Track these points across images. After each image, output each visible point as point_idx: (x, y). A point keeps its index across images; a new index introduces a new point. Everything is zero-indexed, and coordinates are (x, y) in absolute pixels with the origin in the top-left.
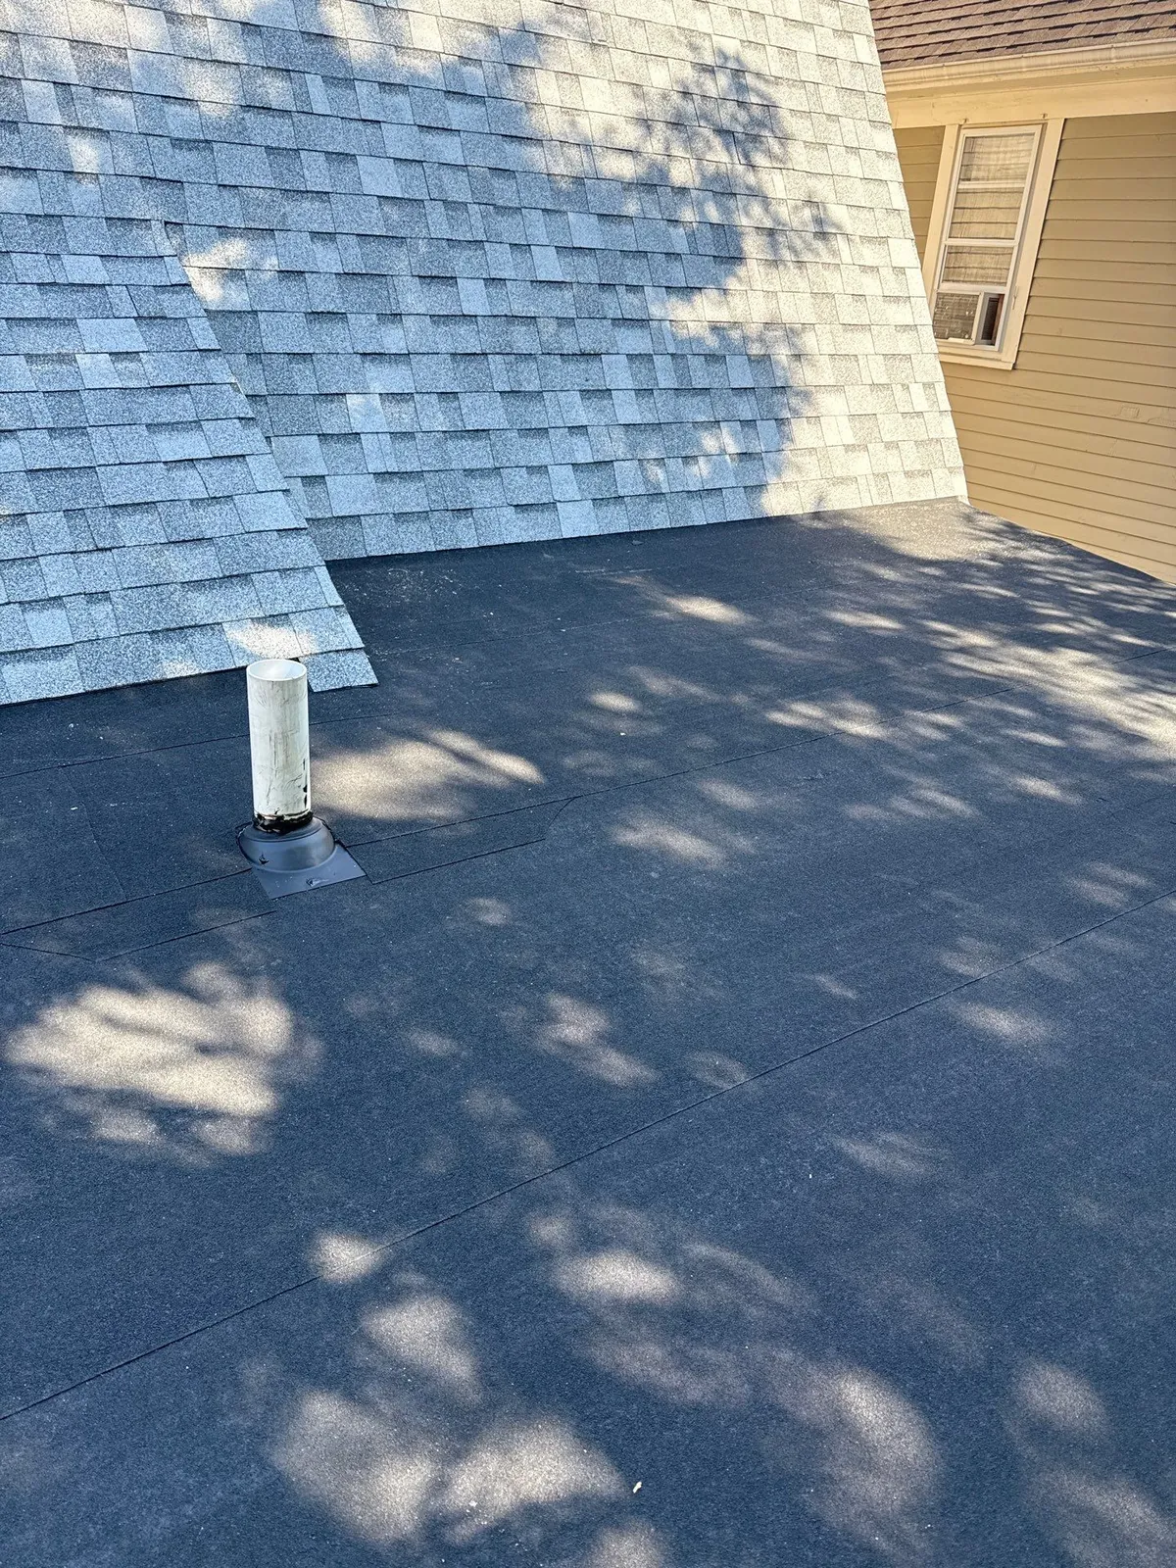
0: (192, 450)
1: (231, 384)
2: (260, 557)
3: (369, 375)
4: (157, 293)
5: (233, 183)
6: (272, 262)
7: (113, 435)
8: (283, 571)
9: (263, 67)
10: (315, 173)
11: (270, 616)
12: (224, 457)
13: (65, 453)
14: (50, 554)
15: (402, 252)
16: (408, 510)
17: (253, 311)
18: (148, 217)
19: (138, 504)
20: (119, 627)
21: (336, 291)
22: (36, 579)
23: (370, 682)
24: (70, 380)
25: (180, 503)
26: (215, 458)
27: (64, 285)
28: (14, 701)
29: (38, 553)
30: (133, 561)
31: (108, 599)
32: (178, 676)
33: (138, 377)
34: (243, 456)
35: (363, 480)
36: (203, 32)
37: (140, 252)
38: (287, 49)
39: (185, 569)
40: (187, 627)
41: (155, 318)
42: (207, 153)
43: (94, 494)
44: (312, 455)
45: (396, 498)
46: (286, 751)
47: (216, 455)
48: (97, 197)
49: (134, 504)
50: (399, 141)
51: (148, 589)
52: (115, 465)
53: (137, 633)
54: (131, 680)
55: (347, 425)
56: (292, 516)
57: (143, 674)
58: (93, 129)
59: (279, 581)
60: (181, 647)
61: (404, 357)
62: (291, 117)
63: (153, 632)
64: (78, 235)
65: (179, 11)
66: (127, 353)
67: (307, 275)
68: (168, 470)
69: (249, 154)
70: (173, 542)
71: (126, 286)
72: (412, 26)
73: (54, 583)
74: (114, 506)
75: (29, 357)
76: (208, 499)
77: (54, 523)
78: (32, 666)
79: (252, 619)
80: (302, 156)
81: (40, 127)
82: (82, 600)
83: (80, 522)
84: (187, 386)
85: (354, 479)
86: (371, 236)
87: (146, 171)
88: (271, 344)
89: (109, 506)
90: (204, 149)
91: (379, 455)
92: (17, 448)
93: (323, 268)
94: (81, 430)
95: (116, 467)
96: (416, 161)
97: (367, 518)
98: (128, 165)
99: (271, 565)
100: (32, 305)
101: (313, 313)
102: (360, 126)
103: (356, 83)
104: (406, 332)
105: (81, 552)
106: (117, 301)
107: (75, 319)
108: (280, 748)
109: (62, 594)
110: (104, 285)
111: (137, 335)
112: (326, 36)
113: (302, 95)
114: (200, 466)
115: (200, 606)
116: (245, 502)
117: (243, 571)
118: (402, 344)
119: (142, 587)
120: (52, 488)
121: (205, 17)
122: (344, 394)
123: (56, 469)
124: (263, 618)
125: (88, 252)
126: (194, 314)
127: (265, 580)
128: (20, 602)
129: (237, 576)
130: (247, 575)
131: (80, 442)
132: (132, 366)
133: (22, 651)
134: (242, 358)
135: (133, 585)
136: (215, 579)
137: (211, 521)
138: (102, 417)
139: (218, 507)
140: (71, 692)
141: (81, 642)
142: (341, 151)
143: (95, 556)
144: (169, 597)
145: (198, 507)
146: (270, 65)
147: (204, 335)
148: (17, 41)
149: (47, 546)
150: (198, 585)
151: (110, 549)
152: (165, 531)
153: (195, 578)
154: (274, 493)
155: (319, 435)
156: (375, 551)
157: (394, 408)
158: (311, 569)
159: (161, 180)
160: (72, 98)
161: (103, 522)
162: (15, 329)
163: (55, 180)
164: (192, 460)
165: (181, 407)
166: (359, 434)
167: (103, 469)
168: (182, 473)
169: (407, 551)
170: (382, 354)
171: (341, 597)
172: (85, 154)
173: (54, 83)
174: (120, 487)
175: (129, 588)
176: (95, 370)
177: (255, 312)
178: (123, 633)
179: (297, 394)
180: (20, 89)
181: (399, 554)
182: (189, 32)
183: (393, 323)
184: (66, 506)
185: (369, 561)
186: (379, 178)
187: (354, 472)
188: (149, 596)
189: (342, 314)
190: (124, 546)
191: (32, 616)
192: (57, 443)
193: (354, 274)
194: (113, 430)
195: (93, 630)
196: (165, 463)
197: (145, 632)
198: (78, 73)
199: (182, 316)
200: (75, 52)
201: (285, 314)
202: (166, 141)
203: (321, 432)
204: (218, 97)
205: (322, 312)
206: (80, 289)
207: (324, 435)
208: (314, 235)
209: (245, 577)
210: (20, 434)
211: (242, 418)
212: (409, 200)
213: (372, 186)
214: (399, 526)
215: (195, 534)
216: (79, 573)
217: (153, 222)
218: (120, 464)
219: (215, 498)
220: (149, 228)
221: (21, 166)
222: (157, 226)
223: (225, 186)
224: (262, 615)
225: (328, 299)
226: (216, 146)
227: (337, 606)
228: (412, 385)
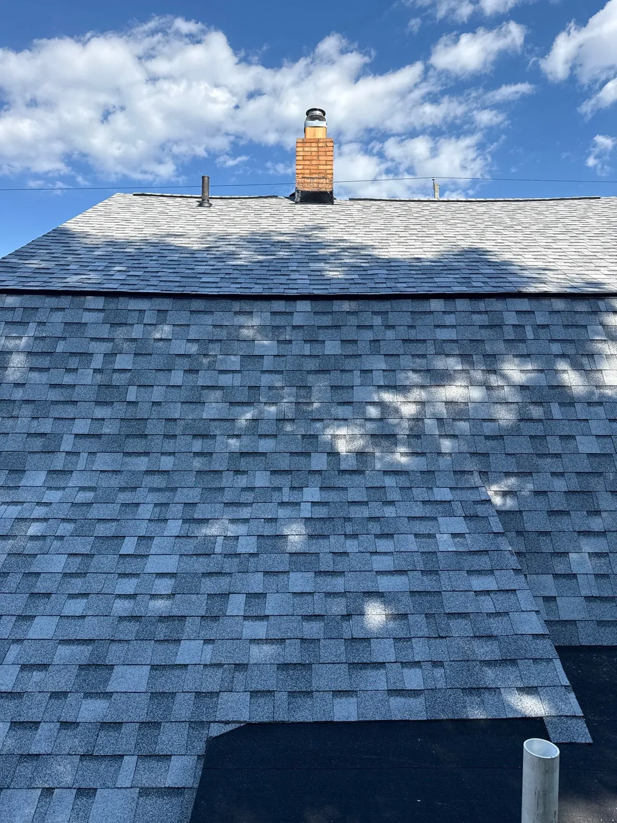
0: (489, 585)
1: (509, 551)
2: (522, 650)
3: (582, 543)
4: (475, 504)
5: (513, 452)
6: (530, 486)
7: (450, 575)
8: (535, 660)
9: (529, 402)
10: (555, 446)
11: (527, 687)
12: (505, 590)
13: (427, 583)
14: (417, 637)
15: (601, 480)
16: (605, 619)
17: (520, 511)
18: (472, 470)
19: (461, 613)
20: (447, 683)
21: (564, 500)
22: (410, 650)
23: (588, 741)
24: (433, 547)
25: (481, 615)
26: (499, 590)
27: (433, 501)
28: (393, 719)
29: (412, 636)
30: (456, 645)
31: (443, 666)
32: (475, 718)
33: (463, 545)
34: (515, 590)
35: (578, 600)
36: (502, 392)
37: (468, 485)
38: (541, 394)
39: (482, 653)
40: (481, 688)
41: (473, 517)
42: (501, 441)
43: (440, 606)
44: (549, 586)
45: (598, 611)
46: (544, 804)
47: (500, 589)
48: (450, 462)
49: (458, 613)
50: (597, 427)
51: (463, 663)
52: (451, 591)
53: (455, 688)
54: (451, 717)
55: (569, 569)
56: (541, 627)
57: (457, 713)
58: (451, 435)
59: (533, 665)
60: (478, 700)
61: (603, 534)
62: (542, 422)
63: (464, 688)
64: (440, 479)
65: (492, 385)
66: (459, 534)
67: (548, 493)
68: (476, 596)
69: (521, 439)
70: (477, 637)
71: (460, 501)
72: (604, 376)
73: (418, 653)
74: (449, 613)
75: (416, 535)
76: (495, 613)
77: (420, 620)
78: (403, 700)
79: (517, 688)
80: (547, 438)
81: (429, 436)
82: (430, 665)
83: (432, 620)
84: (487, 551)
85: (572, 599)
86: (583, 472)
87: (472, 450)
88: (529, 527)
89: (446, 613)
90: (500, 439)
91: (588, 588)
92: (407, 579)
93: (557, 489)
94: (436, 572)
95: (451, 593)
96: (608, 435)
97: (580, 622)
98: (465, 448)
99: (528, 655)
100: (418, 511)
101: (551, 511)
102: (578, 422)
103: (575, 404)
104: (604, 521)
105: (431, 638)
106: (456, 509)
107: (437, 517)
108: (541, 801)
109: (421, 660)
110: (450, 501)
111: (464, 525)
112: (560, 386)
113: (548, 412)
114: (492, 595)
115: (490, 676)
116: (515, 616)
117: (513, 657)
118: (601, 526)
119: (460, 661)
120: (421, 601)
121: (504, 386)
122: (568, 553)
123: (423, 592)
124: (522, 688)
125: (444, 486)
126: (492, 515)
127: (525, 664)
128: (401, 662)
129: (509, 660)
130: (515, 660)
131: (435, 578)
132: (461, 540)
133: (399, 690)
134: (514, 534)
135: (455, 659)
136: (497, 660)
137: (497, 626)
138: (446, 566)
139: (501, 618)
140: (420, 719)
141: (428, 689)
142: (568, 434)
143: (438, 641)
144: (473, 668)
145: (490, 618)
146: (533, 401)
147: (496, 525)
148: (424, 405)
149: (416, 632)
150: (489, 663)
151: (445, 637)
152: (473, 630)
153: (487, 659)
154: (531, 612)
155: (553, 574)
156: (585, 642)
157: (596, 561)
158: (551, 660)
159: (479, 453)
160: (444, 424)
161: (443, 622)
162: (411, 521)
163: (433, 457)
164: (488, 591)
165: (484, 562)
166: (576, 574)
167: (445, 593)
168: (483, 598)
169: (605, 644)
170: (589, 531)
171: (569, 679)
172: (447, 445)
173: (437, 419)
174: (453, 604)
175: (453, 661)
176: (445, 542)
177: (521, 512)
178: (448, 687)
179: (542, 552)
180: (423, 423)
181: (600, 646)
182: (496, 393)
183: (596, 515)
184: (426, 612)
185: (581, 648)
186: (587, 445)
187: (573, 595)
188: (463, 667)
189: (567, 511)
190: (452, 637)
191: (406, 670)
192: (425, 578)
193: (573, 491)
194: (451, 573)
195: (433, 683)
196: (475, 592)
197: (460, 688)
198: (447, 414)
199: (486, 515)
200: (447, 406)
201: (537, 512)
202: (483, 437)
203: (554, 573)
204: (508, 417)
205: (556, 511)
206: (440, 503)
207: (556, 574)
208: (553, 474)
209: (513, 662)
210: (409, 572)
211: (515, 569)
212: (604, 454)
213: (583, 449)
214: (600, 629)
215: (488, 633)
216: (430, 649)
217: (474, 472)
218: (453, 591)
219: (499, 613)
220: (472, 474)
221: (420, 452)
222: (476, 474)
223: (508, 454)
224: (522, 686)
225: (560, 504)
226: (505, 437)
227: (567, 686)
228: (607, 548)
